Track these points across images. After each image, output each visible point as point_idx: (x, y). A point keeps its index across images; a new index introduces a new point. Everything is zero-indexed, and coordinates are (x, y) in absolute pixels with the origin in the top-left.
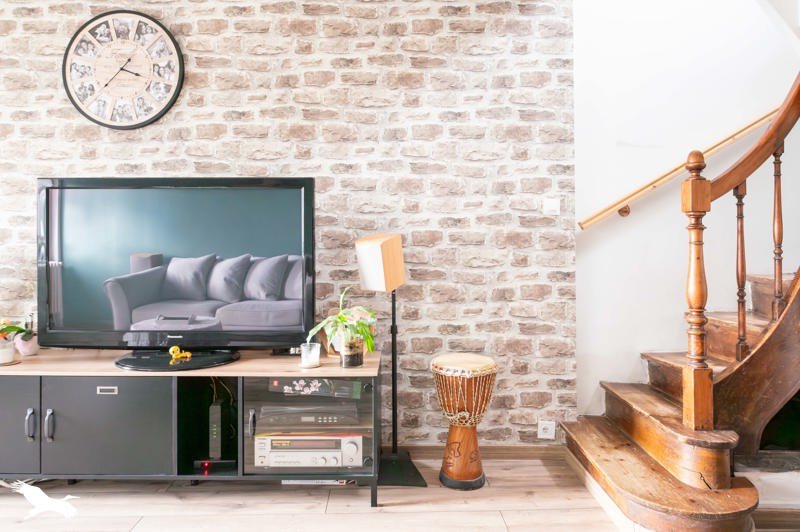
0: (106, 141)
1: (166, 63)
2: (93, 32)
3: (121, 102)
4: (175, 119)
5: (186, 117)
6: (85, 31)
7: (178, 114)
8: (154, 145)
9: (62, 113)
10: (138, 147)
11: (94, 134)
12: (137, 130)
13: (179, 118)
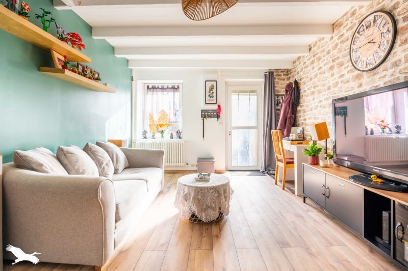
0: (366, 78)
1: (387, 30)
2: (358, 33)
3: (369, 59)
4: (393, 56)
5: (399, 53)
6: (356, 34)
7: (394, 53)
8: (385, 73)
9: (351, 71)
10: (377, 77)
11: (361, 76)
12: (377, 69)
13: (396, 55)
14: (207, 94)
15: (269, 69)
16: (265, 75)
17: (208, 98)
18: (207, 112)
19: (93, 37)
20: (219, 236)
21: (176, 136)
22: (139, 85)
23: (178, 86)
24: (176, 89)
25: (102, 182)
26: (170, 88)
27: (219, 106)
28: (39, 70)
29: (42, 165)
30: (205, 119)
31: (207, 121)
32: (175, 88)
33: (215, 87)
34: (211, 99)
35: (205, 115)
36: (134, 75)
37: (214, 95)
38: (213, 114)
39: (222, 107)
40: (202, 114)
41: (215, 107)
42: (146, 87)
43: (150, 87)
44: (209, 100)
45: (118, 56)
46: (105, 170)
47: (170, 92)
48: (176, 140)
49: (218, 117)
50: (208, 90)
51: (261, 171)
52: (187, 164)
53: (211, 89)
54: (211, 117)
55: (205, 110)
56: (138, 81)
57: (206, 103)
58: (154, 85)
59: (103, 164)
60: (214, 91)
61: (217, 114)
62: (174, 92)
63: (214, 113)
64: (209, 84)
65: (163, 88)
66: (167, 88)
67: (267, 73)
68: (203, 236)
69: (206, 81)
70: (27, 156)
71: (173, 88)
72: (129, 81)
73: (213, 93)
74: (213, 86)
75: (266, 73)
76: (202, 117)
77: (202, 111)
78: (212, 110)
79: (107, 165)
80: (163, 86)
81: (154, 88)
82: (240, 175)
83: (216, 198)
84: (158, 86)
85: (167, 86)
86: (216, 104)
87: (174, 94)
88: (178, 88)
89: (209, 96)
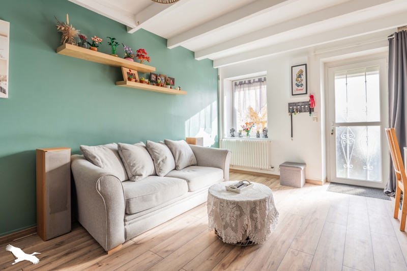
14: (295, 82)
15: (399, 28)
16: (391, 41)
17: (295, 87)
18: (296, 106)
19: (169, 48)
20: (226, 266)
21: (263, 135)
22: (226, 83)
23: (265, 78)
24: (263, 81)
25: (103, 177)
26: (257, 82)
27: (312, 97)
28: (116, 84)
29: (95, 157)
30: (293, 114)
31: (297, 116)
32: (261, 81)
33: (304, 73)
34: (300, 88)
35: (294, 109)
36: (220, 74)
37: (304, 82)
38: (304, 108)
39: (316, 98)
40: (289, 108)
41: (306, 98)
42: (234, 84)
43: (238, 83)
44: (297, 90)
45: (198, 59)
46: (160, 166)
47: (256, 86)
48: (262, 138)
49: (311, 110)
50: (295, 77)
51: (385, 191)
52: (272, 168)
53: (300, 76)
54: (300, 111)
55: (294, 103)
56: (225, 80)
57: (293, 95)
58: (241, 81)
59: (158, 160)
60: (304, 77)
61: (310, 107)
62: (261, 85)
63: (305, 106)
64: (296, 70)
65: (250, 82)
66: (254, 82)
67: (394, 36)
68: (211, 258)
69: (292, 67)
70: (86, 150)
71: (260, 80)
72: (215, 81)
73: (302, 80)
74: (302, 71)
75: (392, 36)
76: (289, 111)
77: (290, 105)
78: (303, 102)
79: (163, 161)
80: (250, 81)
81: (241, 84)
82: (343, 192)
83: (237, 216)
84: (245, 81)
85: (254, 80)
86: (306, 93)
87: (260, 88)
88: (265, 79)
89: (297, 84)
